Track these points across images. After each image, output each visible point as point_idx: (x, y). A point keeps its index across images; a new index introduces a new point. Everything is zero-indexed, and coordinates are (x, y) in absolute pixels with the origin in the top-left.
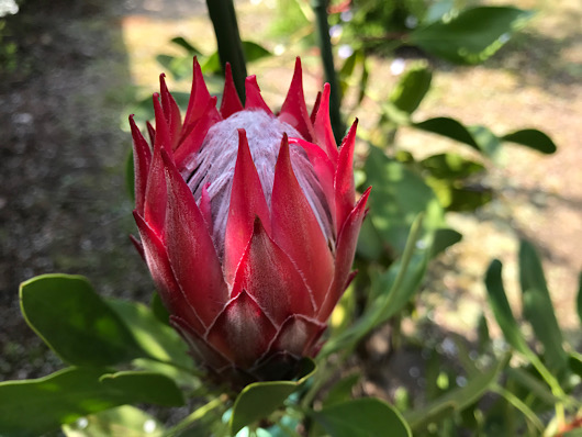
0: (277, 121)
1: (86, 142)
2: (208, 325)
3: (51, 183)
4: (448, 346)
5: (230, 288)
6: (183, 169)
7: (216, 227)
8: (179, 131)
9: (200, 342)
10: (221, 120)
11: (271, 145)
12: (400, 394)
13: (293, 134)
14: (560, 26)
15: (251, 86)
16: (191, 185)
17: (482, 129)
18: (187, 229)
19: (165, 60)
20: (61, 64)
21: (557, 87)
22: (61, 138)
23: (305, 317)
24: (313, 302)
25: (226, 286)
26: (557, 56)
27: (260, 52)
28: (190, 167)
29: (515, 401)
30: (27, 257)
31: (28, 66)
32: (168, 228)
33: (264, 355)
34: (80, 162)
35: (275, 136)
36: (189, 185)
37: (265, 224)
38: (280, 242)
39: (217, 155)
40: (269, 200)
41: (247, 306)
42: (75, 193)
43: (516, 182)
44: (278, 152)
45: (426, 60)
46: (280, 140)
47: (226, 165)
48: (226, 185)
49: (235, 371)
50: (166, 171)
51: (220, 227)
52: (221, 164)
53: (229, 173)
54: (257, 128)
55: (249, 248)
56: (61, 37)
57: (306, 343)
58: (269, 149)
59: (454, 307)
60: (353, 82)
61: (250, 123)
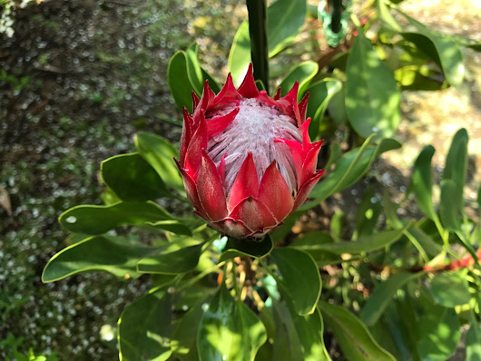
5: (230, 212)
11: (268, 139)
16: (215, 151)
25: (227, 211)
28: (216, 139)
39: (234, 139)
47: (238, 147)
48: (236, 160)
52: (235, 145)
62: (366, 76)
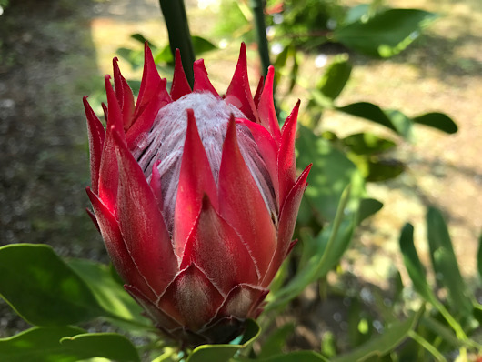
0: (223, 103)
1: (60, 123)
2: (159, 294)
3: (30, 158)
4: (365, 295)
5: (180, 261)
6: (134, 147)
7: (166, 203)
8: (132, 112)
9: (152, 307)
10: (170, 102)
11: (218, 125)
12: (327, 336)
13: (239, 114)
14: (453, 28)
15: (199, 70)
16: (142, 163)
17: (396, 112)
18: (137, 204)
19: (125, 52)
20: (39, 58)
21: (452, 78)
22: (39, 121)
23: (250, 285)
24: (258, 271)
25: (176, 258)
26: (451, 53)
27: (207, 45)
28: (142, 146)
29: (426, 345)
30: (9, 221)
31: (11, 59)
32: (120, 203)
33: (211, 320)
34: (55, 140)
35: (222, 116)
36: (140, 163)
37: (214, 201)
38: (226, 217)
39: (166, 135)
40: (216, 177)
41: (195, 277)
42: (50, 166)
43: (419, 156)
44: (225, 132)
45: (347, 54)
46: (227, 121)
47: (175, 143)
48: (175, 163)
49: (185, 333)
50: (117, 150)
51: (170, 202)
52: (170, 142)
53: (178, 151)
54: (205, 109)
55: (197, 223)
56: (39, 36)
57: (250, 307)
58: (216, 129)
59: (370, 262)
60: (285, 73)
61: (198, 104)
62: (321, 163)
